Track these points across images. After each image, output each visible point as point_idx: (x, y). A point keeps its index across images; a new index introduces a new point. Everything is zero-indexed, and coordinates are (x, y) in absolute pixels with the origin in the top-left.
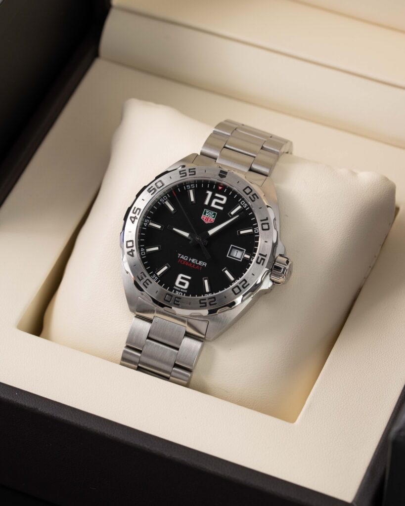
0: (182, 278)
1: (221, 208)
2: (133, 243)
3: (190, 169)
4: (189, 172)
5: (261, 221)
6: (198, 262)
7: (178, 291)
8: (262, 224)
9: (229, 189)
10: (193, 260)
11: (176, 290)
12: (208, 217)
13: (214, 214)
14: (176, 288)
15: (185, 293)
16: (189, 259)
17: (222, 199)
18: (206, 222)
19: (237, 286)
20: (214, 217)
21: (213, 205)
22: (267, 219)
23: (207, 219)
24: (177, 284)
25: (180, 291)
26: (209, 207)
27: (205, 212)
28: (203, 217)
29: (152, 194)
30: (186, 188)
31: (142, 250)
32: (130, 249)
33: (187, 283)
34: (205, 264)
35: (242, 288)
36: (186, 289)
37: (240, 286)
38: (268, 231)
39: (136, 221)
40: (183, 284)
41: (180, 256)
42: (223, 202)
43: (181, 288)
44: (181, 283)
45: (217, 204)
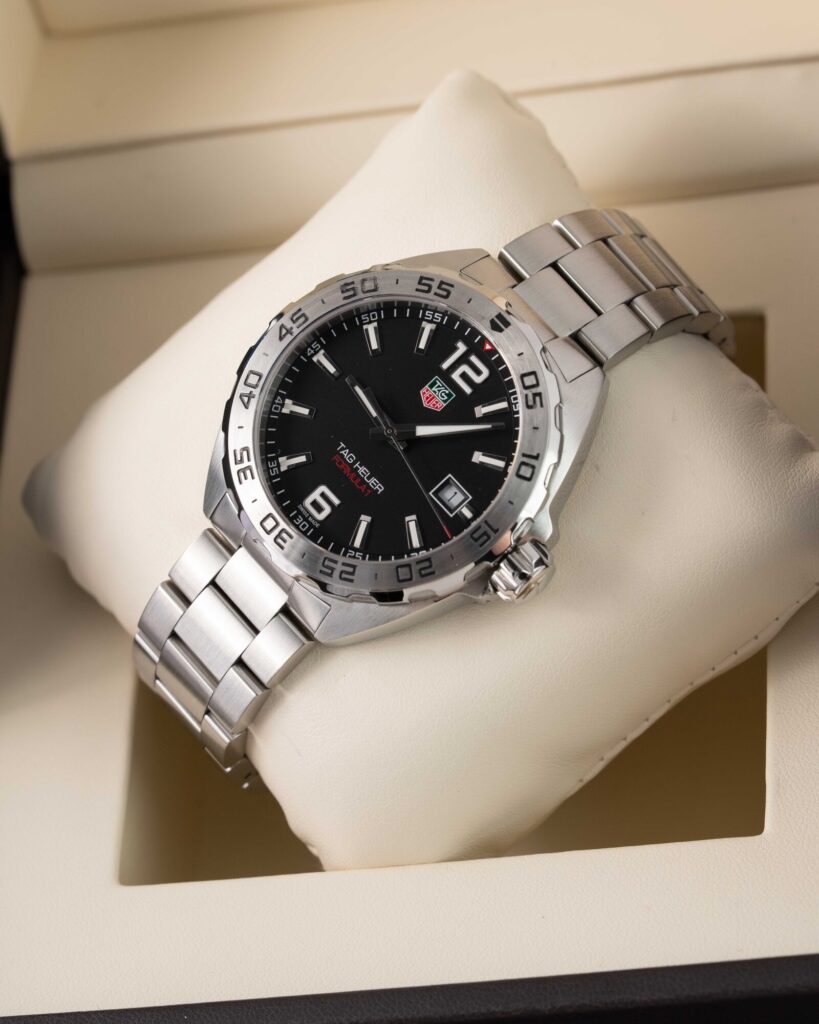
0: (323, 495)
1: (468, 390)
2: (260, 379)
3: (442, 283)
4: (439, 287)
5: (524, 455)
6: (369, 478)
7: (303, 516)
8: (523, 463)
9: (500, 361)
10: (362, 470)
11: (300, 513)
12: (434, 396)
13: (449, 395)
14: (302, 509)
15: (314, 527)
16: (355, 463)
17: (478, 372)
18: (425, 404)
19: (408, 565)
20: (445, 401)
21: (456, 376)
22: (536, 457)
23: (430, 399)
24: (308, 502)
25: (305, 519)
26: (446, 376)
27: (434, 384)
28: (425, 392)
29: (345, 298)
30: (424, 315)
31: (277, 401)
32: (247, 390)
33: (327, 510)
34: (380, 488)
35: (415, 576)
36: (318, 522)
37: (415, 568)
38: (525, 483)
39: (289, 338)
40: (319, 509)
41: (343, 449)
42: (478, 380)
43: (311, 515)
44: (315, 504)
45: (464, 376)
